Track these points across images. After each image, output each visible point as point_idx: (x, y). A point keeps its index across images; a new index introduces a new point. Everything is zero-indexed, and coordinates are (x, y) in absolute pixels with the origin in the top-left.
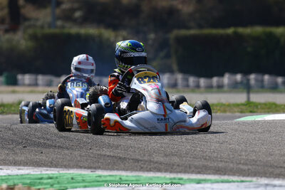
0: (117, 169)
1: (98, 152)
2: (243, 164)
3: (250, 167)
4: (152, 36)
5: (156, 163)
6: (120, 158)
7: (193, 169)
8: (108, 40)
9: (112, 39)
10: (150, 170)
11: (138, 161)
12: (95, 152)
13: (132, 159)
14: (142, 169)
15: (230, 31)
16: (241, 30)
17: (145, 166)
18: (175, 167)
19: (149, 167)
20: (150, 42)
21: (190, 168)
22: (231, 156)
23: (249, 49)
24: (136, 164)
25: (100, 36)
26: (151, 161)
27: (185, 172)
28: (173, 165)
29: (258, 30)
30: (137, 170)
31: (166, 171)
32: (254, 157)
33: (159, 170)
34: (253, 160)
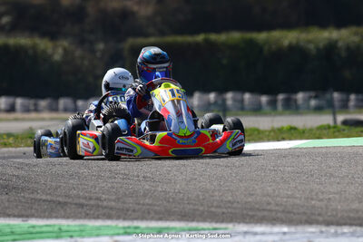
0: (57, 217)
1: (31, 196)
2: (217, 207)
3: (224, 210)
4: (101, 46)
5: (106, 207)
6: (60, 203)
7: (152, 214)
8: (44, 52)
9: (50, 51)
10: (97, 218)
11: (82, 206)
12: (27, 196)
13: (76, 204)
14: (87, 216)
15: (200, 38)
16: (213, 37)
17: (92, 212)
18: (130, 212)
19: (97, 213)
20: (98, 54)
21: (149, 213)
22: (201, 197)
23: (225, 62)
24: (80, 210)
25: (34, 47)
26: (98, 206)
27: (143, 218)
28: (128, 210)
29: (236, 36)
30: (80, 218)
31: (118, 218)
32: (230, 198)
33: (109, 217)
34: (229, 202)
